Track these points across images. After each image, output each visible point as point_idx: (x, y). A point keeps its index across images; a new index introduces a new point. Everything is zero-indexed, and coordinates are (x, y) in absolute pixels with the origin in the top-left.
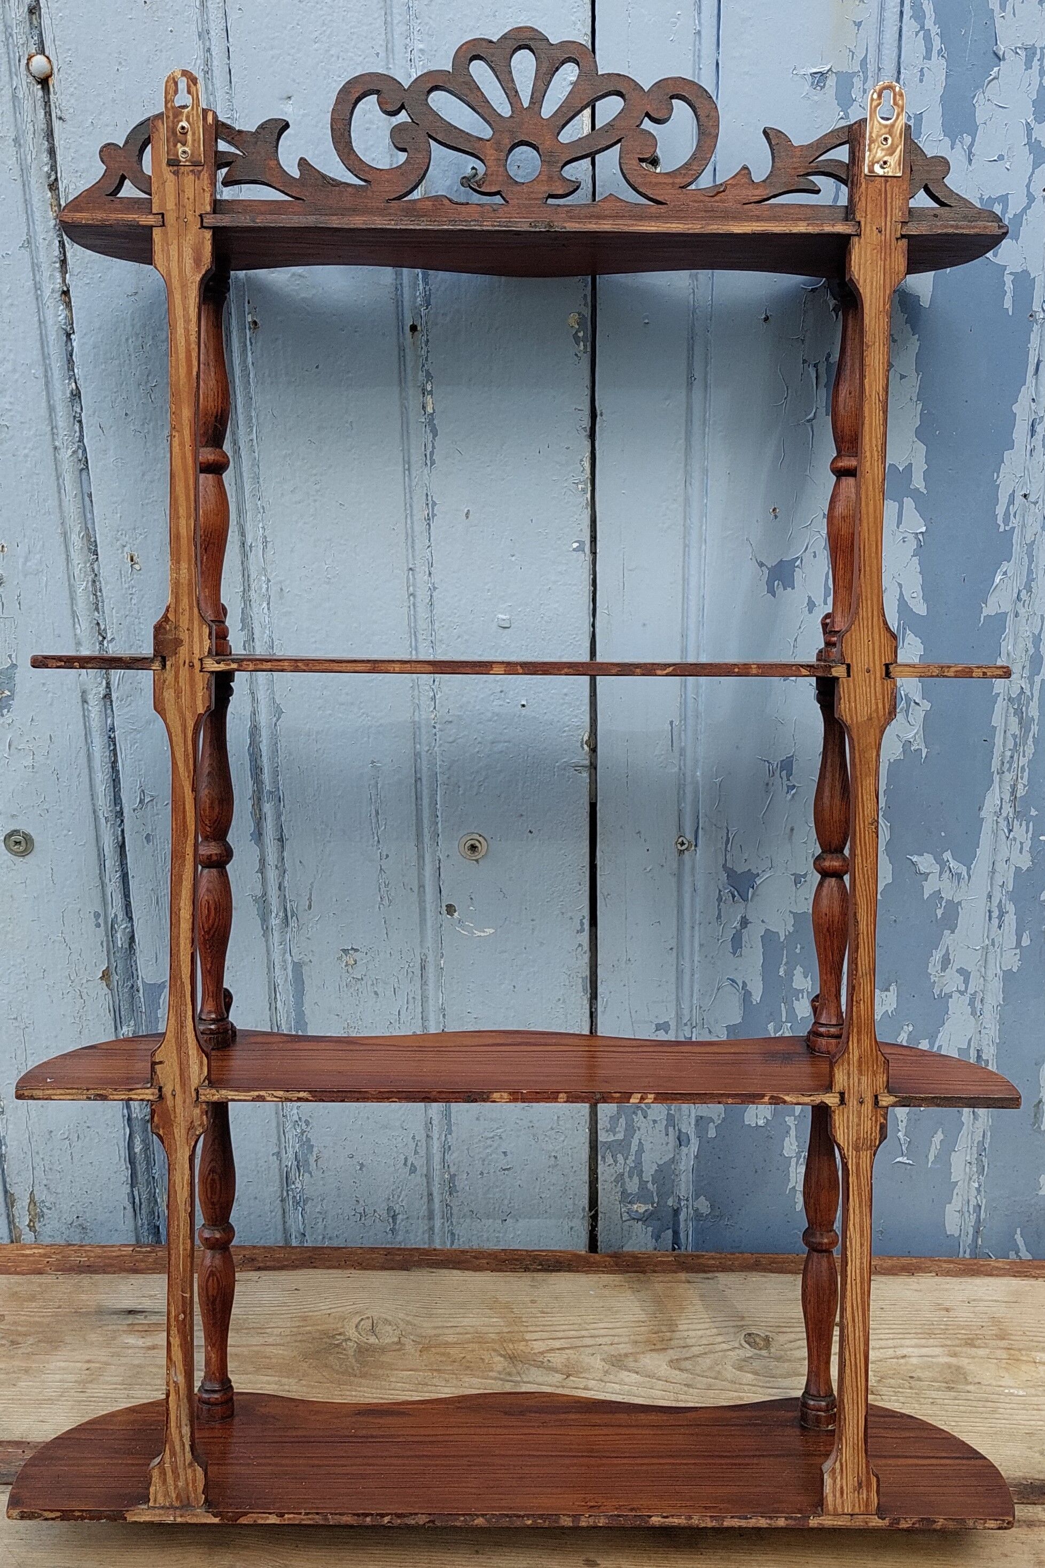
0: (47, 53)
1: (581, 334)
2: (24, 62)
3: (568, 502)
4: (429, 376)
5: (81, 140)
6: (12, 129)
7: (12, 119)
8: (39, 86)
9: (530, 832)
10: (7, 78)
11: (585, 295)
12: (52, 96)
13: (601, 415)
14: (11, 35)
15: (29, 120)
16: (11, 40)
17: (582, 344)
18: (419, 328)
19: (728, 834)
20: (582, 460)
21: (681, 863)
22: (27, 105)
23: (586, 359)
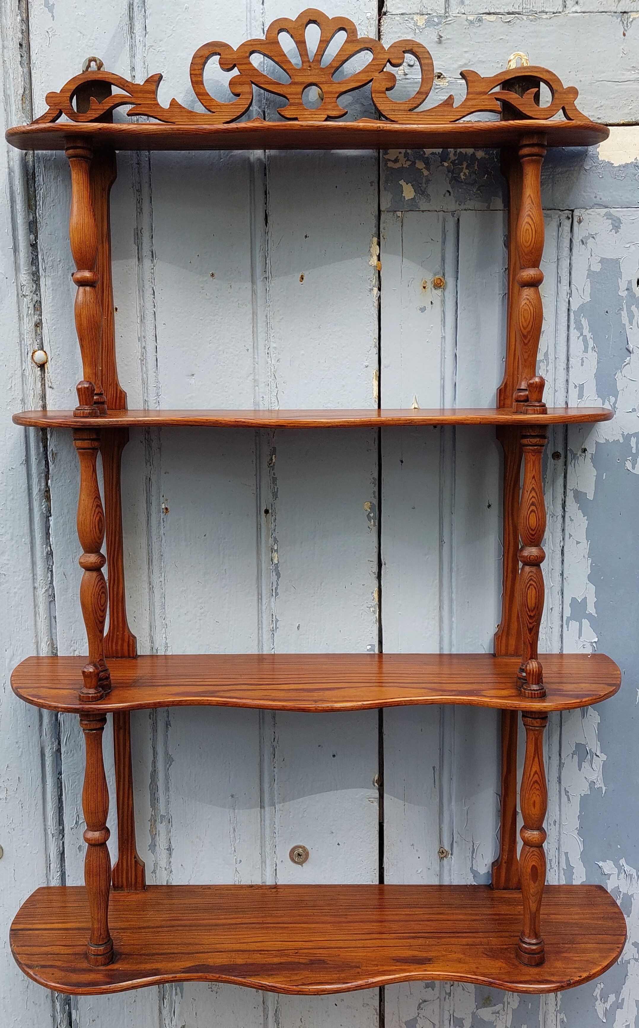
0: (44, 350)
1: (372, 515)
2: (30, 354)
3: (364, 619)
4: (276, 540)
5: (62, 400)
6: (21, 393)
7: (21, 388)
8: (39, 369)
9: (338, 844)
10: (19, 364)
11: (374, 492)
12: (46, 374)
13: (385, 564)
14: (23, 339)
15: (31, 388)
16: (23, 342)
17: (372, 521)
18: (270, 511)
19: (473, 846)
20: (372, 593)
21: (441, 867)
22: (31, 380)
23: (375, 529)
